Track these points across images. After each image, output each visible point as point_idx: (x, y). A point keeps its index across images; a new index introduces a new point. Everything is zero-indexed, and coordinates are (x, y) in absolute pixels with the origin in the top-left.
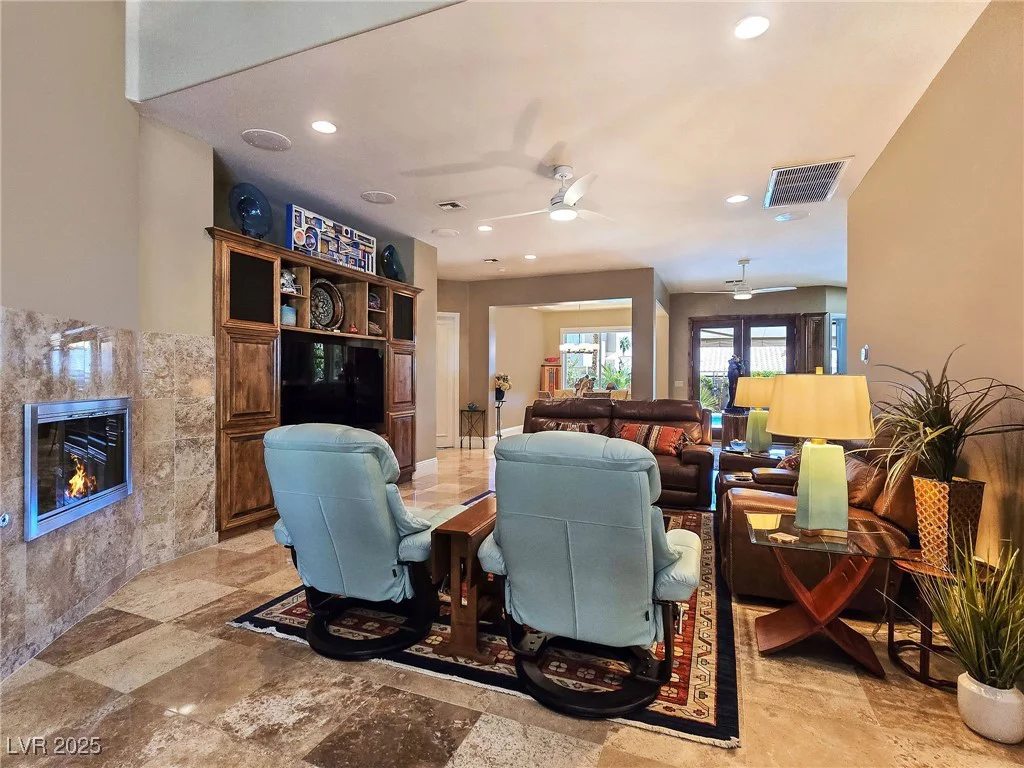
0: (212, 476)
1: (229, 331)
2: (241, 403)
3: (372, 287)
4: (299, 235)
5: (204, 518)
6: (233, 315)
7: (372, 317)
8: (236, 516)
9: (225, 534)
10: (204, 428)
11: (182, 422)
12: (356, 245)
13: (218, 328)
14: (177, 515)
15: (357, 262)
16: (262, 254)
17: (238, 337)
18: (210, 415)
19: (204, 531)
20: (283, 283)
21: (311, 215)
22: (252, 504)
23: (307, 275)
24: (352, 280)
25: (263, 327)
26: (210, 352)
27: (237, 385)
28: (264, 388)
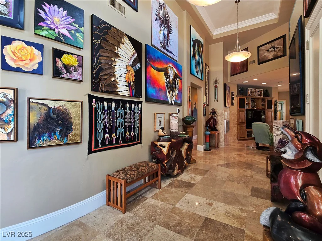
0: (237, 131)
1: (239, 110)
2: (241, 121)
3: (262, 99)
4: (249, 93)
5: (236, 137)
6: (240, 108)
7: (262, 105)
8: (240, 138)
9: (238, 140)
10: (236, 124)
11: (234, 123)
12: (259, 92)
13: (238, 110)
14: (233, 136)
15: (259, 95)
16: (243, 98)
17: (240, 111)
18: (237, 122)
19: (236, 139)
20: (246, 102)
21: (251, 89)
22: (242, 137)
23: (250, 100)
24: (258, 99)
25: (243, 109)
26: (237, 113)
27: (240, 118)
28: (244, 119)
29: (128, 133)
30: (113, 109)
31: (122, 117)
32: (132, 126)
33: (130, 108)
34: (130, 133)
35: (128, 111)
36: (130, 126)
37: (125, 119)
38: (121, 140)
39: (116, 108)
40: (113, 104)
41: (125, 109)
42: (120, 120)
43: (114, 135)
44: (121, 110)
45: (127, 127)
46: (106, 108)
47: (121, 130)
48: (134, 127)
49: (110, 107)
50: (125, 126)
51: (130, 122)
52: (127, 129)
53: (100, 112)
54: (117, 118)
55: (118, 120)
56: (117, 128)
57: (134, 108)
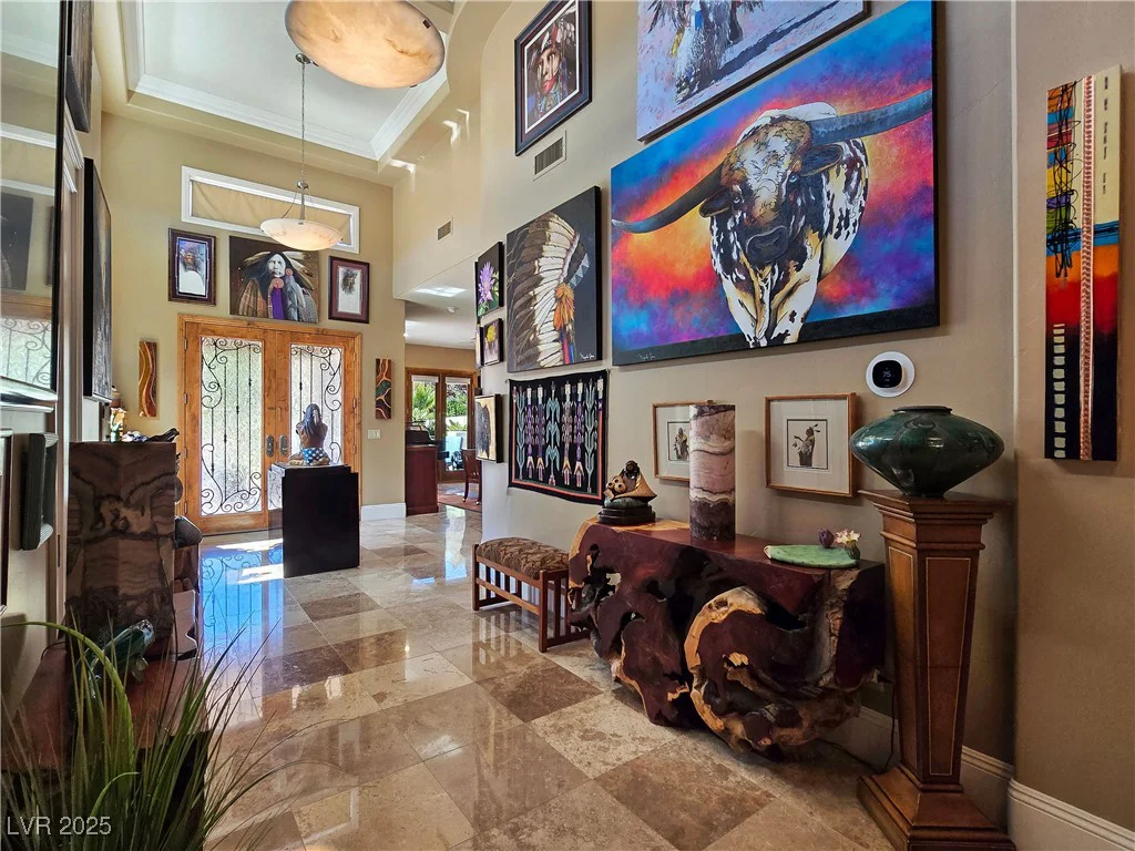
29: (566, 462)
30: (540, 402)
31: (555, 420)
32: (576, 445)
33: (574, 396)
34: (573, 466)
35: (568, 404)
36: (573, 446)
37: (560, 425)
38: (552, 476)
39: (545, 400)
40: (540, 390)
41: (562, 399)
42: (553, 427)
43: (540, 460)
44: (553, 404)
45: (567, 446)
46: (529, 403)
47: (552, 452)
48: (584, 450)
49: (535, 400)
50: (562, 444)
51: (572, 434)
52: (566, 452)
53: (520, 411)
54: (547, 422)
55: (549, 428)
56: (546, 446)
57: (584, 394)
